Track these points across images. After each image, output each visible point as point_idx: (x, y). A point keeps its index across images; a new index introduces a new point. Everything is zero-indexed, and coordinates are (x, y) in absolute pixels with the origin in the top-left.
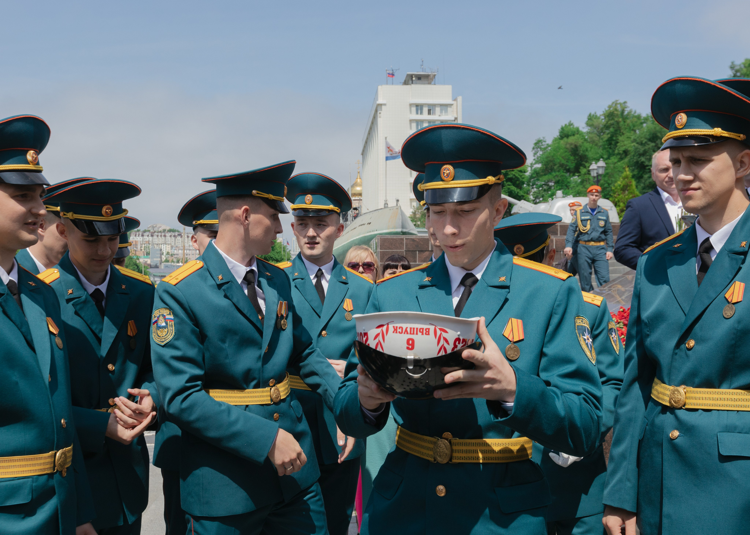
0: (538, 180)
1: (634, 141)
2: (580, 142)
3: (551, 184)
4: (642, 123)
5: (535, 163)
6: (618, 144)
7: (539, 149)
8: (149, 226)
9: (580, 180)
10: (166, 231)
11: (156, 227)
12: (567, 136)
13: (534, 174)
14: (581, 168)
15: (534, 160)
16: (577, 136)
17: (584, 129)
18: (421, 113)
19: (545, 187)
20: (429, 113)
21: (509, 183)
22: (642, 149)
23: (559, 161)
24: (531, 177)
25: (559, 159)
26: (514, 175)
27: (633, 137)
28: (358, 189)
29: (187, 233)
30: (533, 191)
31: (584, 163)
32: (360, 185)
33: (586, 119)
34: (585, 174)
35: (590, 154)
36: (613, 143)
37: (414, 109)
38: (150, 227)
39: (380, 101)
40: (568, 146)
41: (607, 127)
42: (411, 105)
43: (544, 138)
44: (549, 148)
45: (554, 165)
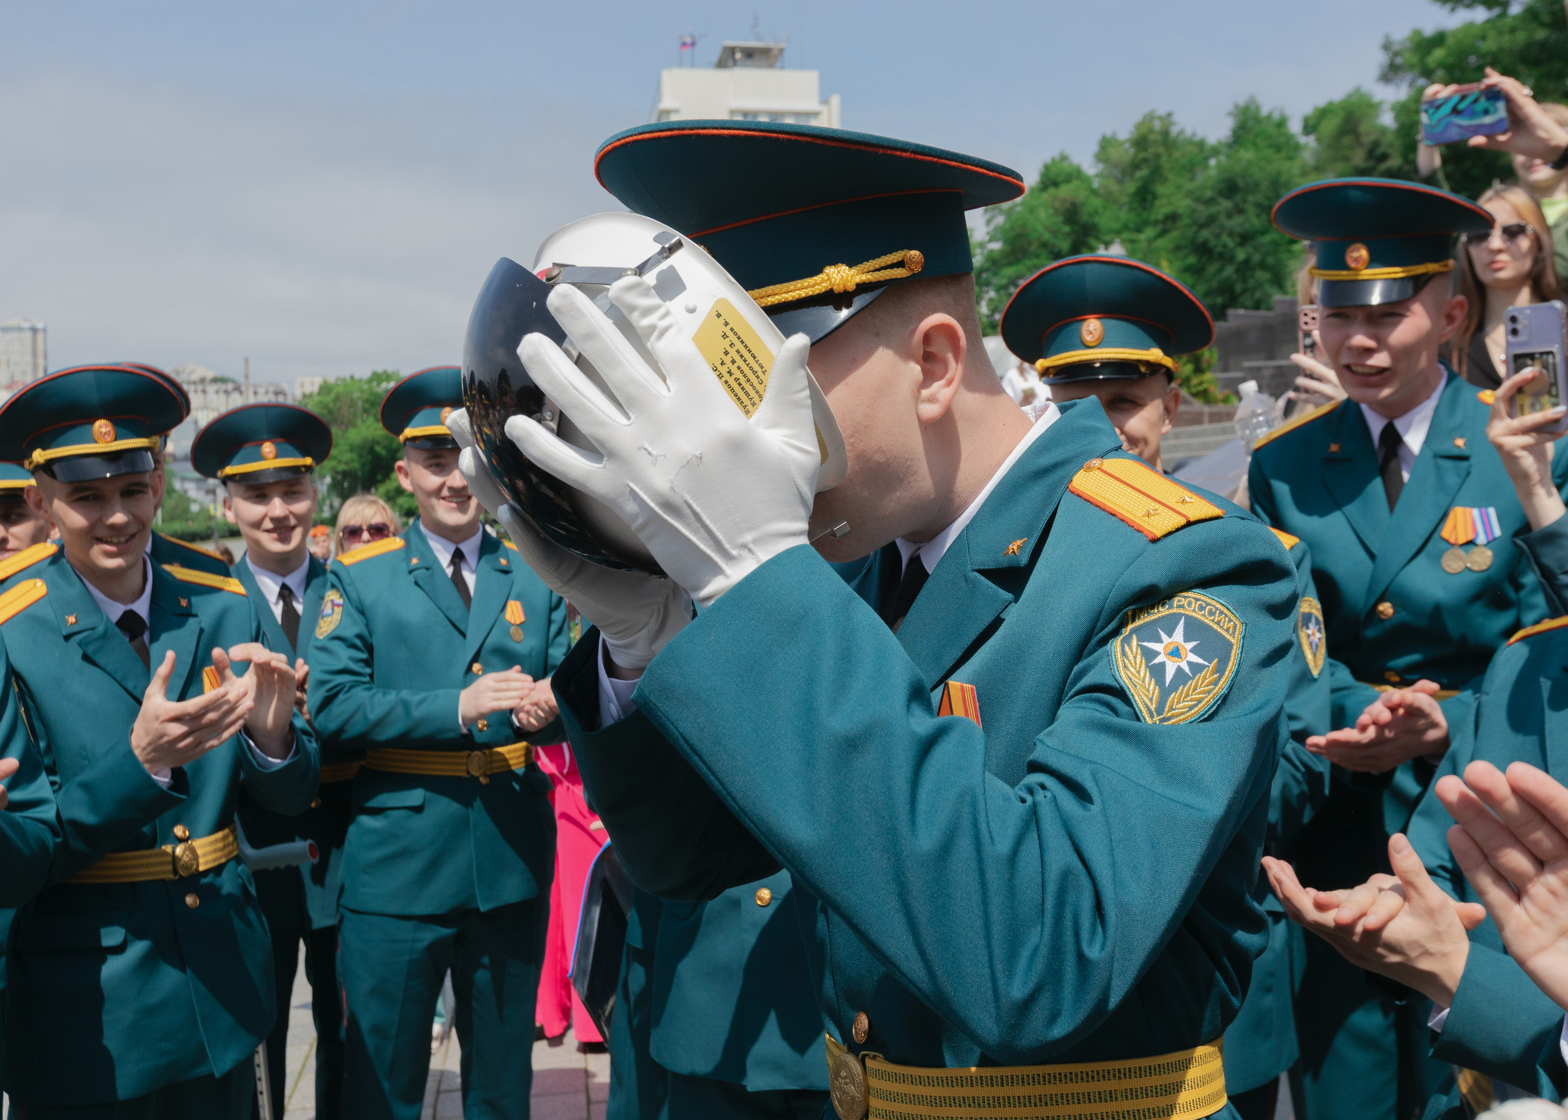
0: (996, 274)
1: (1189, 194)
2: (1081, 195)
4: (1207, 159)
5: (990, 240)
6: (1158, 203)
12: (1056, 184)
13: (989, 261)
15: (988, 233)
16: (1075, 183)
17: (1090, 167)
22: (1204, 212)
23: (1038, 236)
24: (985, 268)
25: (1039, 232)
27: (1189, 186)
31: (1087, 239)
33: (1094, 148)
35: (1105, 221)
36: (1150, 197)
39: (663, 105)
40: (1057, 204)
41: (1135, 166)
44: (1018, 209)
45: (1030, 243)
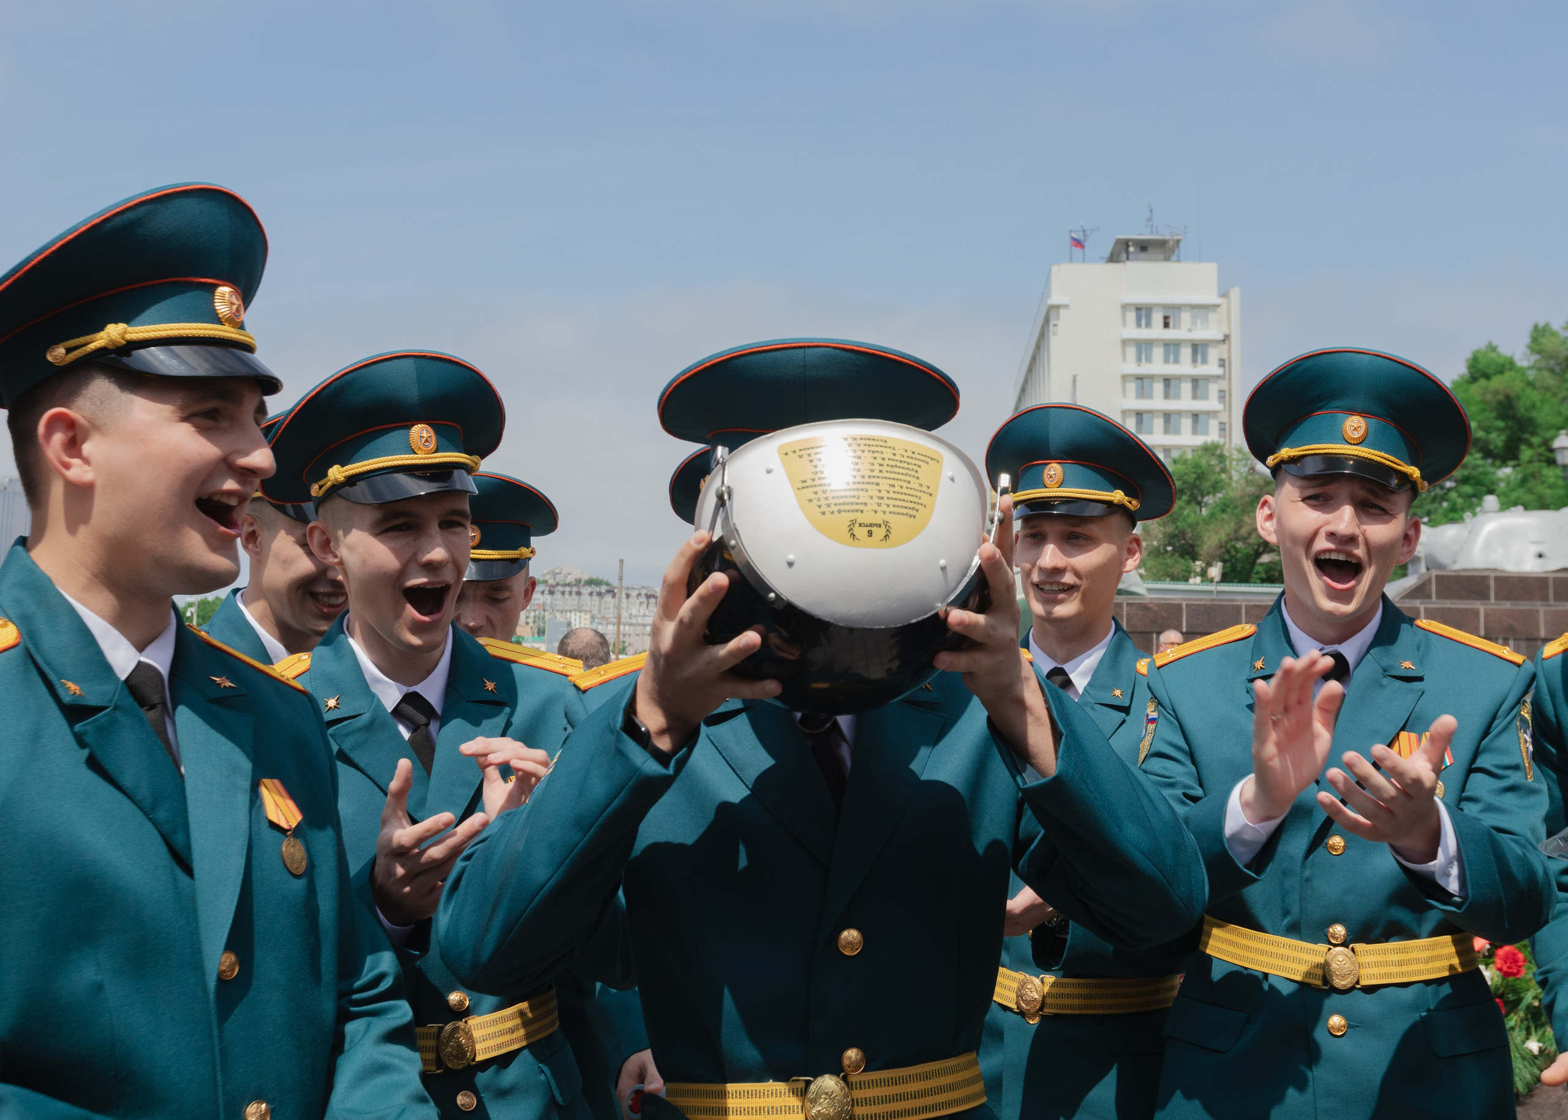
2: (1518, 386)
8: (545, 572)
9: (1520, 476)
10: (582, 582)
11: (560, 573)
12: (1485, 376)
14: (1523, 447)
16: (1508, 375)
17: (1525, 359)
18: (1148, 325)
20: (1166, 325)
29: (627, 588)
31: (1526, 436)
34: (1530, 461)
35: (1545, 416)
37: (1131, 316)
38: (548, 573)
39: (1054, 300)
40: (1489, 397)
42: (1125, 307)
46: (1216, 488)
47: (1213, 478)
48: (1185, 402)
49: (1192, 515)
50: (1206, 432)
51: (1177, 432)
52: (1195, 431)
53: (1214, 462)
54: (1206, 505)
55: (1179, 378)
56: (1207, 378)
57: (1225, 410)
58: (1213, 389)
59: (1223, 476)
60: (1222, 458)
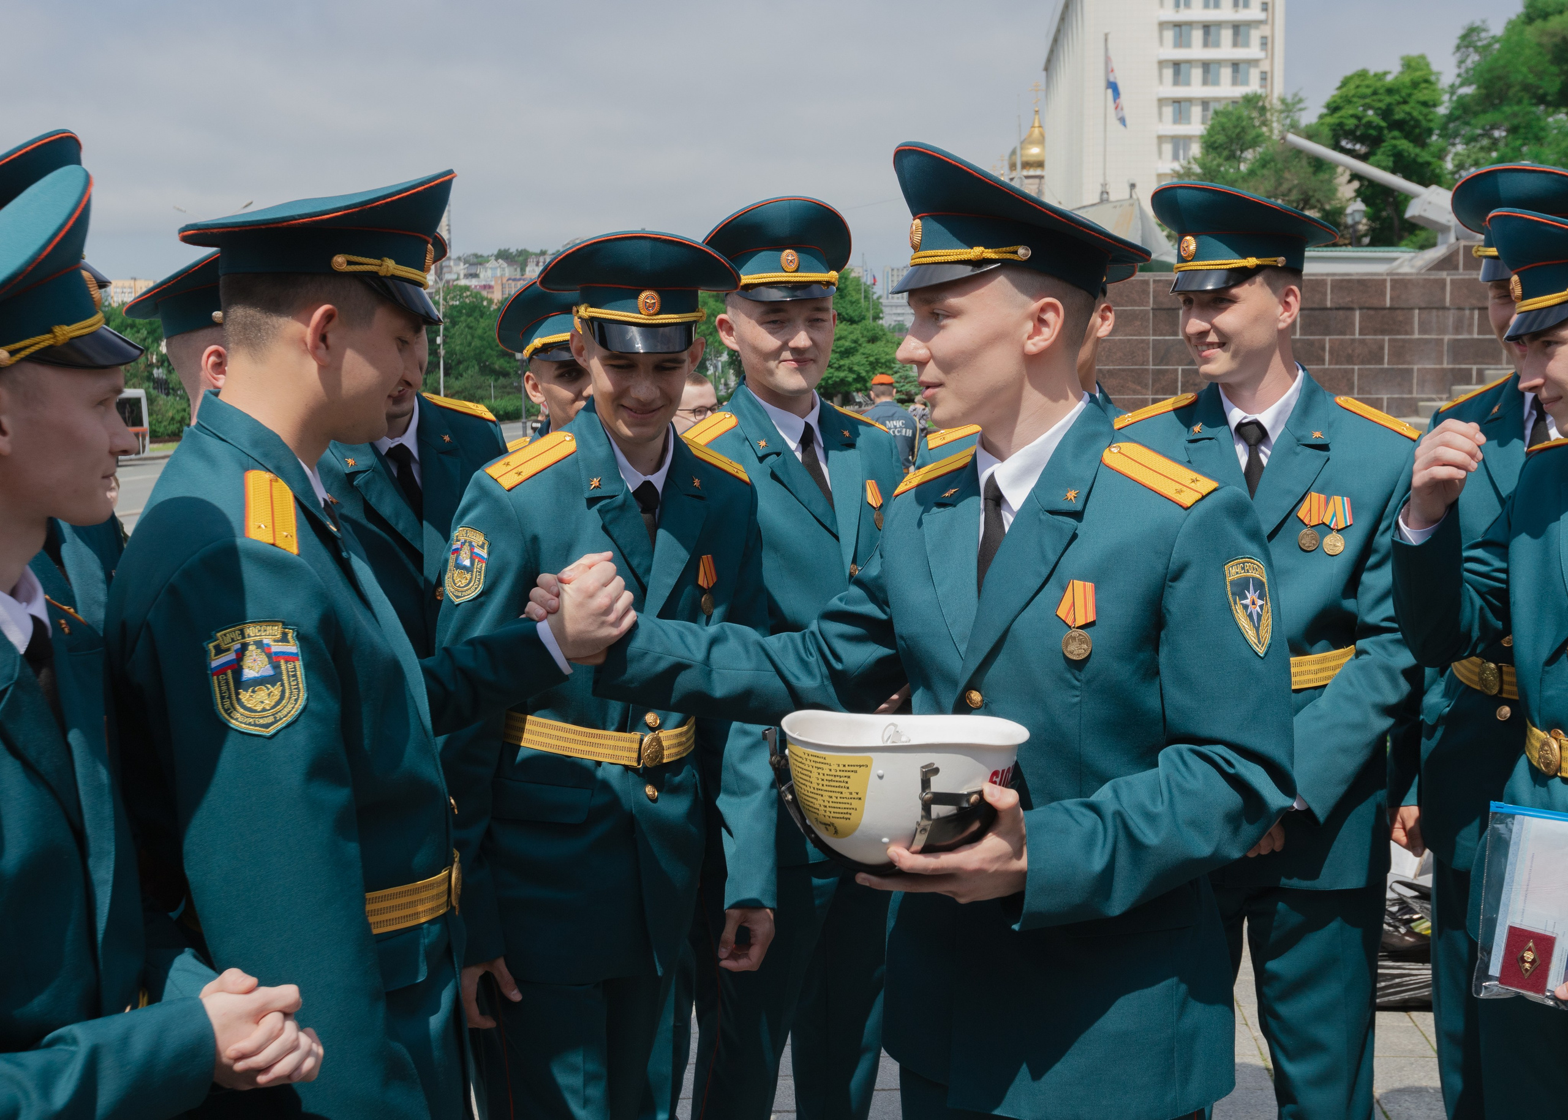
0: (1467, 124)
3: (1497, 134)
5: (1462, 85)
7: (1471, 50)
12: (1545, 16)
13: (1456, 108)
15: (1459, 75)
19: (1485, 142)
21: (1396, 133)
23: (1520, 78)
24: (1450, 118)
25: (1522, 74)
26: (1409, 114)
28: (1034, 151)
30: (1453, 150)
32: (1041, 141)
40: (1545, 40)
43: (1484, 22)
44: (1497, 46)
45: (1509, 86)
46: (1254, 143)
47: (1252, 133)
48: (1226, 51)
49: (1232, 170)
50: (1246, 82)
51: (1216, 82)
52: (1235, 82)
53: (1255, 114)
54: (1245, 160)
55: (1219, 24)
56: (1250, 24)
57: (1266, 57)
58: (1255, 35)
59: (1264, 129)
60: (1263, 110)
